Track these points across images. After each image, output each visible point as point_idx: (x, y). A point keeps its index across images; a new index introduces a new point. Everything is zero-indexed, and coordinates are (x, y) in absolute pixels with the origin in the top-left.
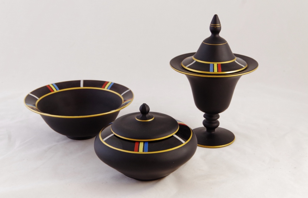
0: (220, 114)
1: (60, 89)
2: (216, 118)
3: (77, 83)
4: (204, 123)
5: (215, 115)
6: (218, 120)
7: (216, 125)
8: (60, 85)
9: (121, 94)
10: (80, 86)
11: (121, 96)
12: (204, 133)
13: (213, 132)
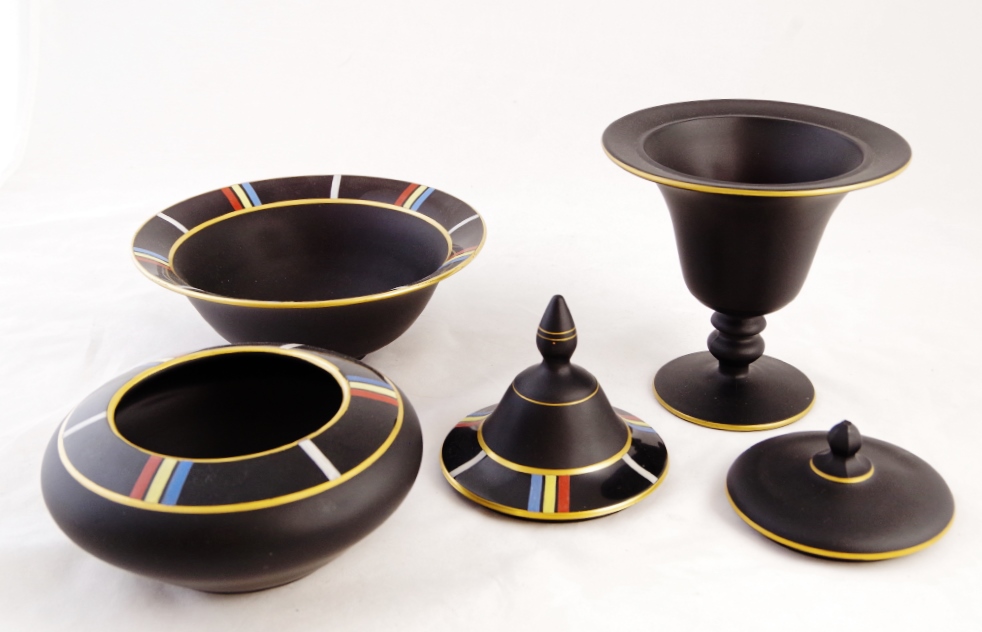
0: (767, 317)
1: (263, 202)
2: (753, 329)
3: (321, 185)
4: (713, 344)
5: (752, 320)
6: (763, 334)
7: (750, 351)
8: (266, 190)
9: (448, 229)
10: (327, 195)
11: (447, 234)
12: (711, 377)
13: (742, 376)
